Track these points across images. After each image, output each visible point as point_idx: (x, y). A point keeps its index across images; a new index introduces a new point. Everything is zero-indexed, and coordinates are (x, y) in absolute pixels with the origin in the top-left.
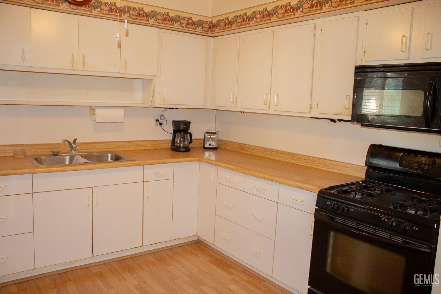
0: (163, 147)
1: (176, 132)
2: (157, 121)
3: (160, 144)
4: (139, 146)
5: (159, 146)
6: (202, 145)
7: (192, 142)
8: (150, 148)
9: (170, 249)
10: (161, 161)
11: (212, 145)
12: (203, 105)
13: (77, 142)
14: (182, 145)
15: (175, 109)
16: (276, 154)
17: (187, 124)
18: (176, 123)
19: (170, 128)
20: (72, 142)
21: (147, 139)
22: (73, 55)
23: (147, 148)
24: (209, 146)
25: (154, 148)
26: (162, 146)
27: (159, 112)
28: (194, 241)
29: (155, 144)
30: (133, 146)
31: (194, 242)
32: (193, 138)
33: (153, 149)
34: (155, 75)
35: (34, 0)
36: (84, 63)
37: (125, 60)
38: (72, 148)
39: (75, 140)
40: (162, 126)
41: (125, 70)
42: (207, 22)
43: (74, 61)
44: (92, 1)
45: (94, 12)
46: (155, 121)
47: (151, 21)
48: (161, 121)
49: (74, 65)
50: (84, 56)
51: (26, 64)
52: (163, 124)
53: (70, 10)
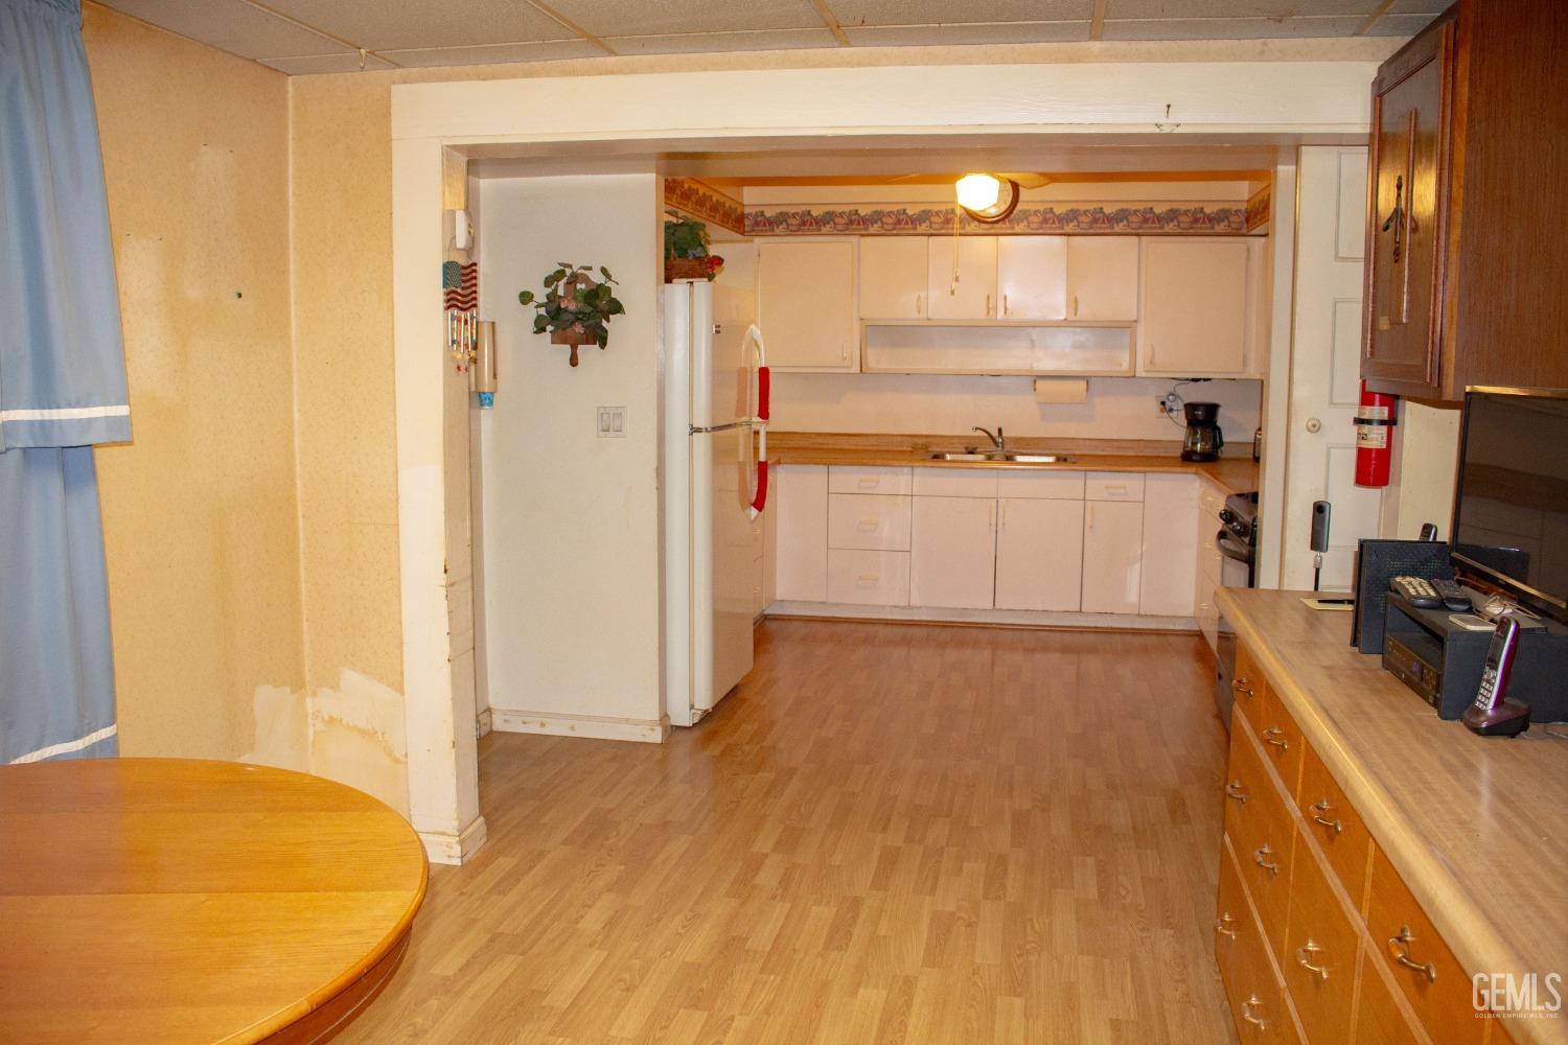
1: (1193, 423)
2: (1163, 403)
3: (1167, 448)
6: (1251, 456)
7: (1222, 446)
9: (1138, 633)
10: (1118, 468)
12: (1242, 373)
13: (1004, 435)
15: (1203, 381)
17: (1212, 409)
18: (1191, 408)
19: (1181, 417)
20: (995, 434)
22: (988, 298)
25: (1154, 454)
27: (1170, 386)
28: (1194, 631)
30: (1112, 449)
31: (1192, 633)
32: (1225, 440)
34: (1135, 318)
35: (931, 227)
36: (1006, 308)
37: (1076, 299)
38: (996, 443)
39: (1000, 430)
40: (1171, 414)
41: (1076, 314)
42: (1240, 211)
43: (991, 306)
44: (1015, 212)
45: (1017, 229)
46: (1159, 403)
47: (1118, 228)
48: (1168, 404)
49: (991, 313)
50: (1005, 297)
51: (923, 315)
52: (1171, 410)
53: (981, 231)
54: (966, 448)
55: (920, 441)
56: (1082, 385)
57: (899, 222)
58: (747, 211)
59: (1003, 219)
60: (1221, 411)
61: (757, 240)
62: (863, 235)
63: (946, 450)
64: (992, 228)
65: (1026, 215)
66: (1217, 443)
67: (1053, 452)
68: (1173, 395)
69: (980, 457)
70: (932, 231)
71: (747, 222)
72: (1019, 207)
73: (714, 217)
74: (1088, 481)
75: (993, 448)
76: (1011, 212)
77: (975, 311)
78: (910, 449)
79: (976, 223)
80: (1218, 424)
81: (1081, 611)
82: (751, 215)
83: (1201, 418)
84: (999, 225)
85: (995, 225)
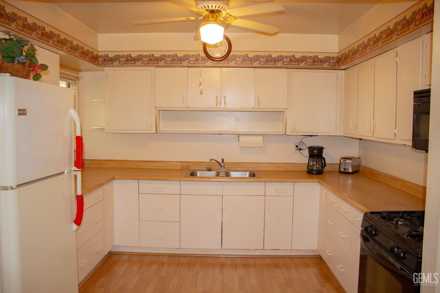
0: (302, 170)
1: (311, 156)
2: (297, 146)
3: (299, 167)
4: (279, 168)
5: (298, 169)
6: (338, 170)
7: (326, 166)
8: (290, 170)
9: (290, 257)
10: (281, 180)
11: (347, 169)
12: (335, 133)
13: (225, 161)
14: (315, 168)
15: (314, 136)
16: (393, 181)
17: (321, 149)
18: (311, 149)
19: (306, 153)
20: (220, 161)
21: (287, 162)
22: (217, 97)
23: (287, 170)
24: (344, 171)
25: (294, 170)
26: (301, 168)
27: (299, 139)
28: (317, 255)
29: (294, 167)
30: (274, 168)
31: (316, 257)
32: (326, 162)
33: (292, 171)
34: (286, 107)
35: (189, 62)
36: (225, 102)
37: (258, 97)
38: (221, 166)
39: (223, 160)
40: (300, 151)
41: (258, 105)
42: (334, 57)
43: (218, 101)
44: (229, 56)
45: (231, 64)
46: (295, 146)
47: (278, 64)
48: (299, 147)
49: (218, 104)
50: (225, 97)
51: (186, 105)
52: (300, 149)
53: (213, 65)
54: (207, 168)
55: (185, 164)
56: (261, 138)
57: (174, 60)
58: (100, 54)
59: (224, 59)
60: (324, 150)
61: (106, 69)
62: (157, 67)
63: (197, 169)
64: (219, 64)
65: (235, 57)
66: (324, 165)
67: (247, 169)
68: (301, 142)
69: (213, 173)
70: (189, 65)
71: (100, 60)
72: (232, 54)
73: (75, 54)
74: (267, 187)
75: (219, 167)
76: (228, 56)
77: (211, 104)
78: (180, 168)
79: (211, 61)
80: (323, 156)
81: (264, 249)
82: (102, 56)
83: (316, 154)
84: (222, 62)
85: (220, 62)
